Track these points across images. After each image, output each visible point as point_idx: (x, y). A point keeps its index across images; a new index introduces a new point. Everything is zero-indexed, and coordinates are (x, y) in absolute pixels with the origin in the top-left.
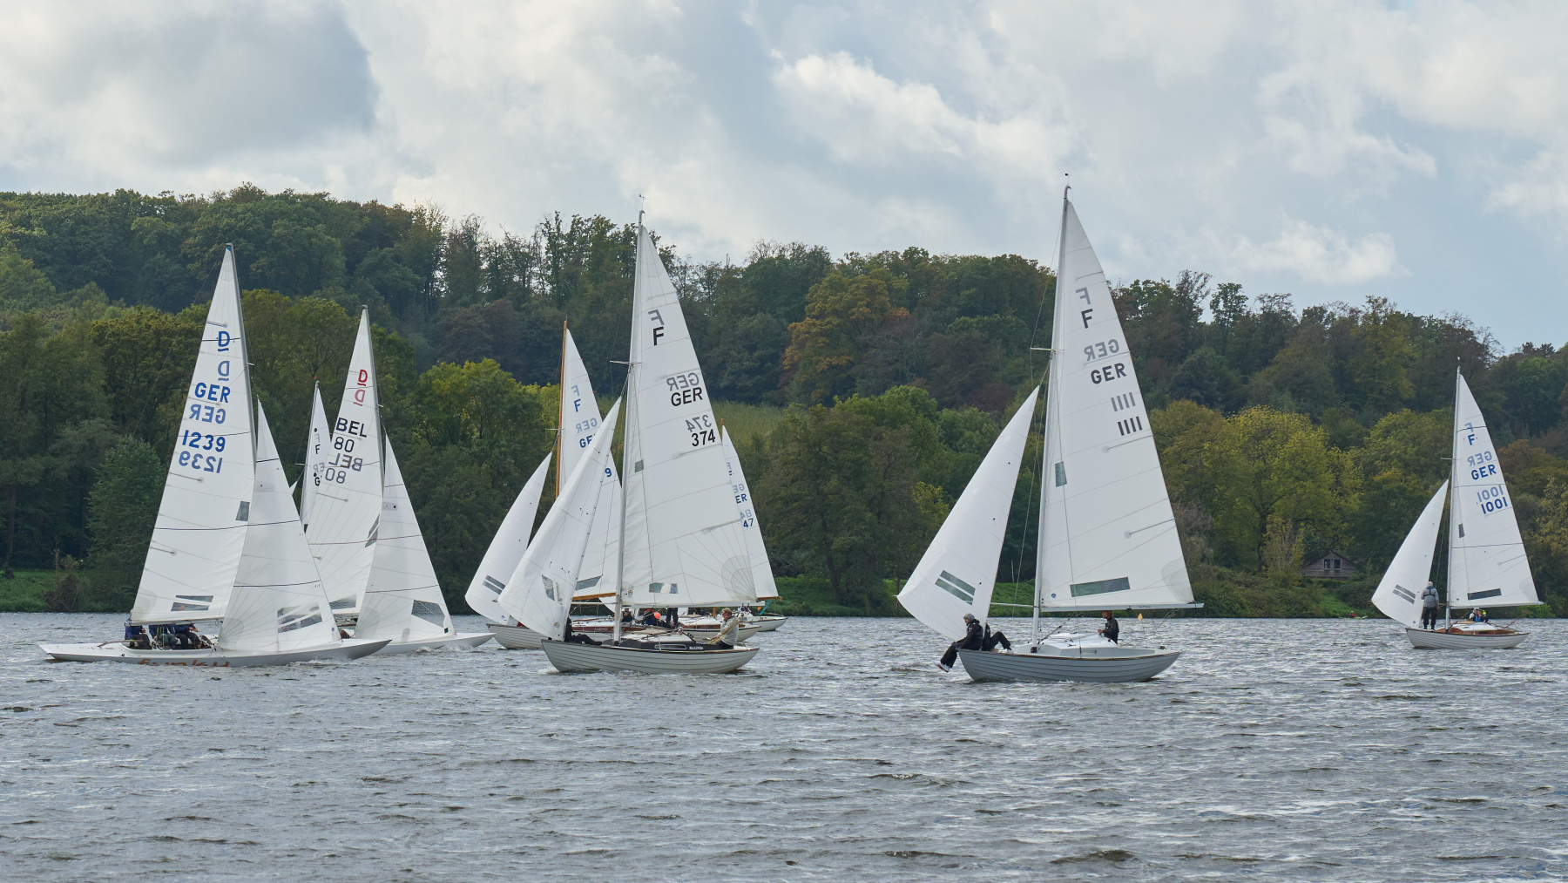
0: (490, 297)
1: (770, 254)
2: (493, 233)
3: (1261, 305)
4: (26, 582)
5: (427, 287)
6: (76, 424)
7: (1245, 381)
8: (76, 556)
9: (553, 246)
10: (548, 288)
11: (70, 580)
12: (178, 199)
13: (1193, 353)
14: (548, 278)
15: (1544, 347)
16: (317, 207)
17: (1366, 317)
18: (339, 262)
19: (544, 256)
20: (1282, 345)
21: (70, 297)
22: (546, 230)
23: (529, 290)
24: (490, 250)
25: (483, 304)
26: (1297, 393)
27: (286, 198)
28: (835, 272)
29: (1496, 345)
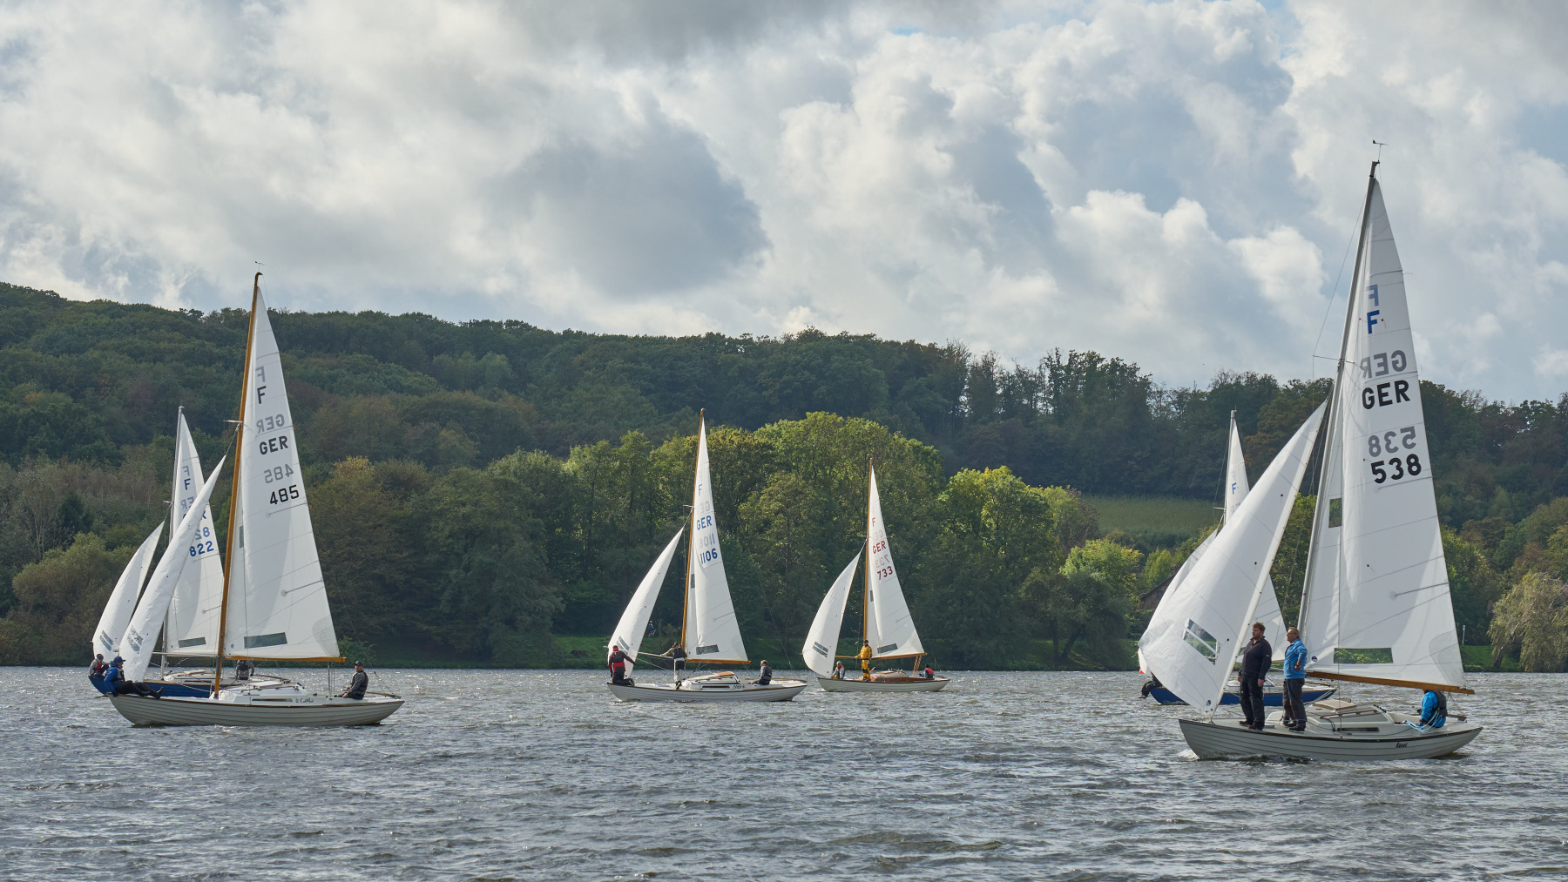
0: (1003, 416)
1: (1229, 380)
2: (1006, 365)
5: (954, 409)
9: (1054, 376)
10: (1051, 409)
12: (755, 339)
14: (1050, 401)
16: (866, 345)
18: (884, 389)
19: (1047, 384)
22: (1049, 363)
23: (1036, 411)
24: (1004, 379)
25: (999, 422)
27: (843, 339)
28: (1282, 395)
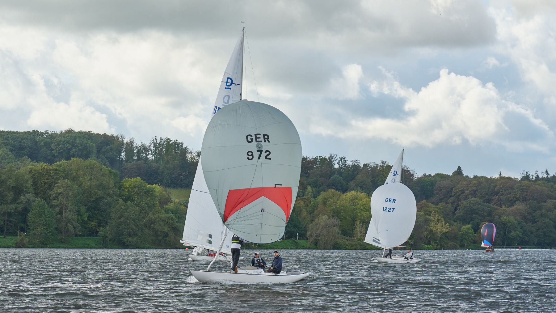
0: (137, 160)
2: (138, 143)
3: (352, 163)
4: (10, 240)
5: (119, 157)
6: (24, 195)
7: (347, 184)
8: (24, 232)
9: (155, 146)
10: (153, 158)
11: (22, 239)
12: (50, 132)
13: (333, 176)
14: (153, 155)
15: (429, 175)
16: (89, 135)
17: (380, 166)
18: (95, 151)
19: (152, 149)
20: (358, 174)
21: (20, 160)
22: (153, 142)
23: (148, 158)
24: (137, 147)
25: (135, 162)
26: (362, 187)
27: (80, 132)
29: (416, 174)
